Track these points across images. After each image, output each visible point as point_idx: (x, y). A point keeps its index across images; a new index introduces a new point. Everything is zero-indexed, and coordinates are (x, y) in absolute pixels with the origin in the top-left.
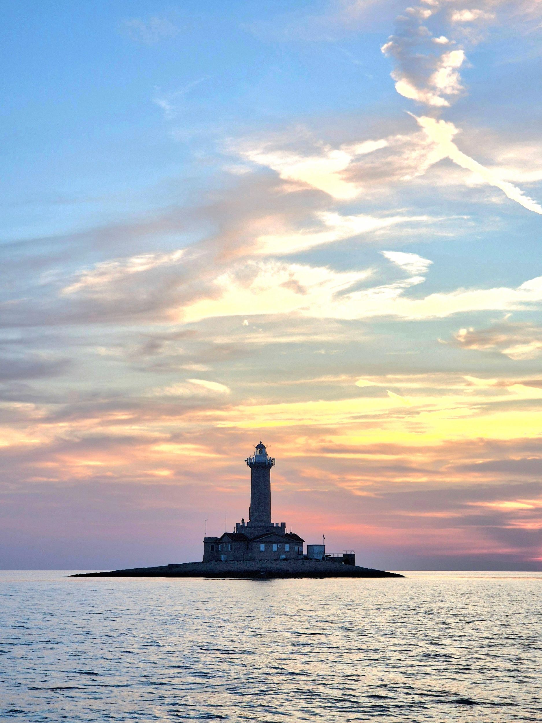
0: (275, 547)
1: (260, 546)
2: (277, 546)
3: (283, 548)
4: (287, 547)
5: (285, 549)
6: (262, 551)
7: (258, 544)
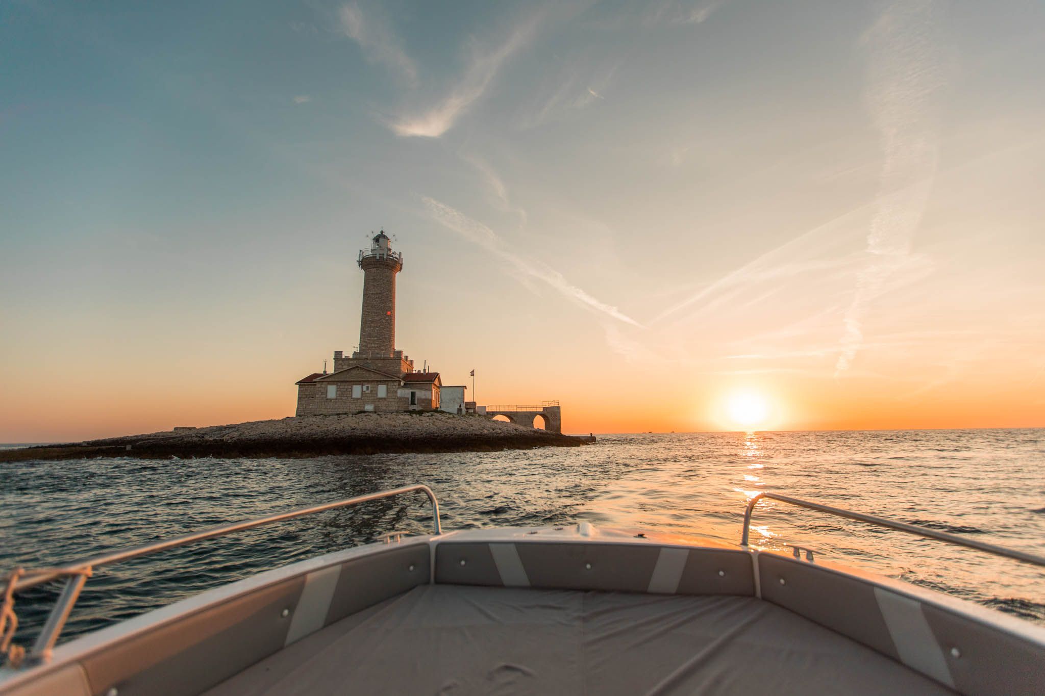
0: (357, 391)
1: (327, 390)
2: (362, 388)
3: (374, 392)
4: (382, 391)
5: (377, 394)
6: (331, 400)
7: (323, 386)
